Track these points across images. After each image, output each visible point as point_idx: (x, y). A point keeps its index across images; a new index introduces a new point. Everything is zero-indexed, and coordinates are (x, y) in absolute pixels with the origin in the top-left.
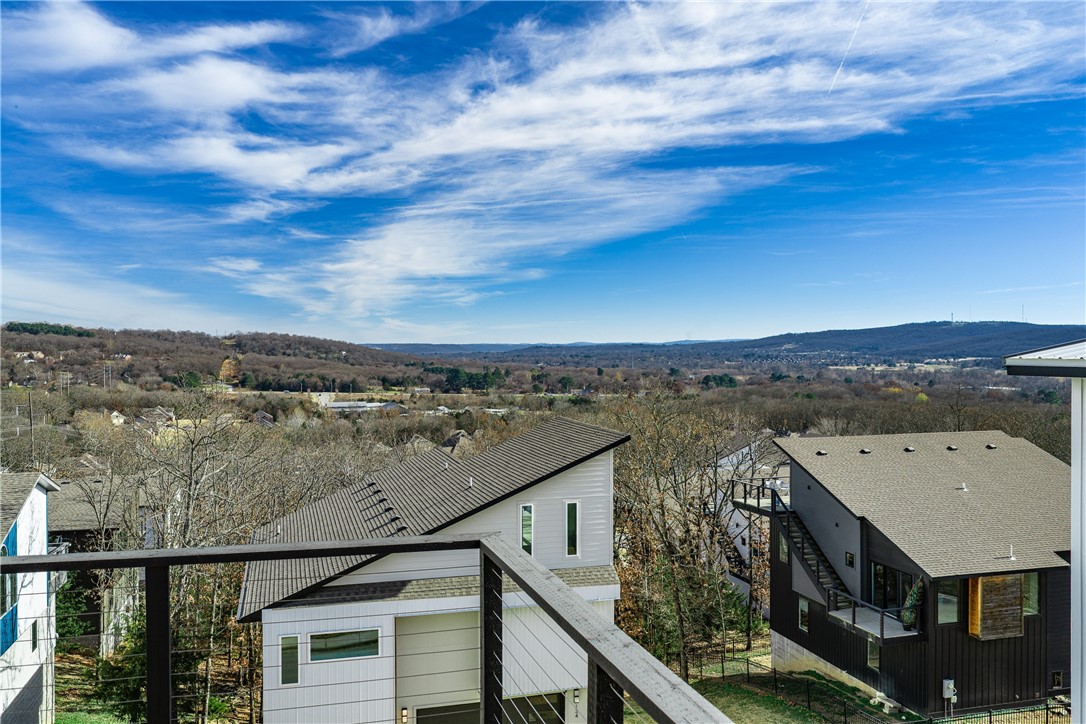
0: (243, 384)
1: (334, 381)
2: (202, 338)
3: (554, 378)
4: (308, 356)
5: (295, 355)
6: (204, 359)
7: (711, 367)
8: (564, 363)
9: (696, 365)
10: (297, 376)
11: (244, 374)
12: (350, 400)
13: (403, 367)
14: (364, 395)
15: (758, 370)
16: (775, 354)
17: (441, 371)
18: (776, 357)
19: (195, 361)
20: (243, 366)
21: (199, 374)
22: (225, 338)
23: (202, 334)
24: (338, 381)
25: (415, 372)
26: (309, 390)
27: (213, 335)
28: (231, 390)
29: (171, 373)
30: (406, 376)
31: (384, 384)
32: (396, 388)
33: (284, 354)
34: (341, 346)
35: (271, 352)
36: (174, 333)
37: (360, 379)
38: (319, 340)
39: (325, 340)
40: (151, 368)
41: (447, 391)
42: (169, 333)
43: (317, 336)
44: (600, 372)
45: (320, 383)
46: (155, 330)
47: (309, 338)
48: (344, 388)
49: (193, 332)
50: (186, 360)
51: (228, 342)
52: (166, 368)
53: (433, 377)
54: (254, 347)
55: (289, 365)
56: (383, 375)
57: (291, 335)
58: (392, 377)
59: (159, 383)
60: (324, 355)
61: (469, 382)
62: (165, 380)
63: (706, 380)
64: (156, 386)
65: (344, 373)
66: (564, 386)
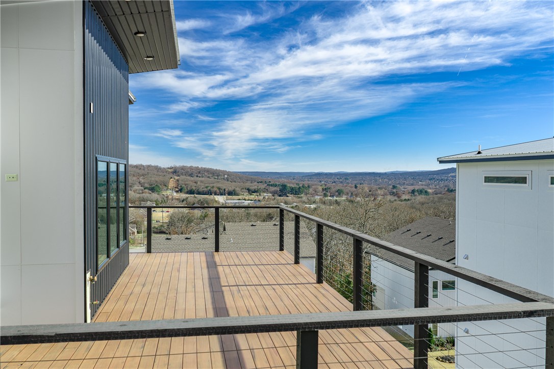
0: (181, 191)
1: (225, 190)
2: (157, 169)
3: (333, 190)
4: (209, 177)
5: (203, 177)
6: (161, 179)
7: (412, 185)
8: (335, 182)
9: (404, 184)
10: (207, 187)
11: (181, 186)
12: (234, 200)
13: (256, 183)
14: (240, 197)
15: (438, 187)
16: (446, 178)
17: (276, 186)
18: (447, 180)
19: (157, 179)
20: (180, 182)
21: (160, 186)
22: (168, 168)
23: (157, 166)
24: (227, 190)
25: (262, 186)
26: (213, 194)
27: (162, 167)
28: (175, 194)
29: (146, 185)
30: (259, 188)
31: (249, 192)
32: (255, 194)
33: (197, 176)
34: (224, 172)
35: (191, 175)
36: (144, 166)
37: (238, 189)
38: (213, 169)
39: (217, 170)
40: (137, 183)
41: (280, 196)
42: (142, 165)
43: (212, 168)
44: (356, 187)
45: (218, 191)
46: (135, 164)
47: (209, 168)
48: (230, 193)
49: (153, 165)
50: (153, 179)
51: (170, 170)
52: (144, 183)
53: (273, 189)
54: (183, 173)
55: (202, 182)
56: (247, 187)
57: (200, 167)
58: (252, 188)
59: (142, 190)
60: (216, 177)
61: (291, 191)
62: (145, 189)
63: (413, 192)
64: (141, 192)
65: (229, 186)
66: (339, 194)
